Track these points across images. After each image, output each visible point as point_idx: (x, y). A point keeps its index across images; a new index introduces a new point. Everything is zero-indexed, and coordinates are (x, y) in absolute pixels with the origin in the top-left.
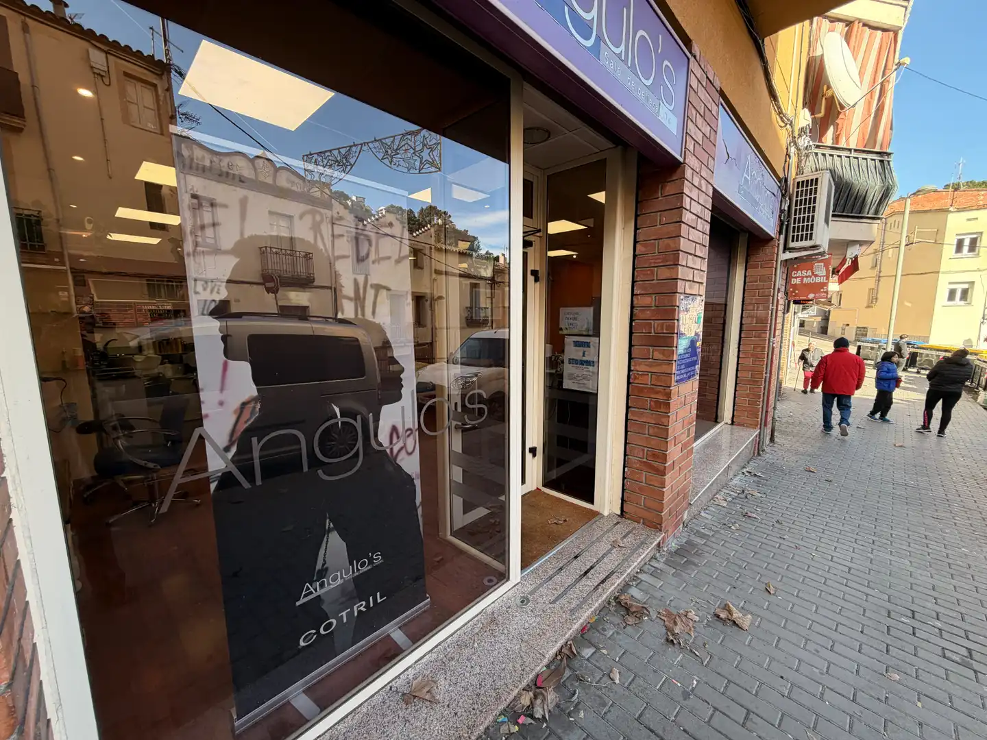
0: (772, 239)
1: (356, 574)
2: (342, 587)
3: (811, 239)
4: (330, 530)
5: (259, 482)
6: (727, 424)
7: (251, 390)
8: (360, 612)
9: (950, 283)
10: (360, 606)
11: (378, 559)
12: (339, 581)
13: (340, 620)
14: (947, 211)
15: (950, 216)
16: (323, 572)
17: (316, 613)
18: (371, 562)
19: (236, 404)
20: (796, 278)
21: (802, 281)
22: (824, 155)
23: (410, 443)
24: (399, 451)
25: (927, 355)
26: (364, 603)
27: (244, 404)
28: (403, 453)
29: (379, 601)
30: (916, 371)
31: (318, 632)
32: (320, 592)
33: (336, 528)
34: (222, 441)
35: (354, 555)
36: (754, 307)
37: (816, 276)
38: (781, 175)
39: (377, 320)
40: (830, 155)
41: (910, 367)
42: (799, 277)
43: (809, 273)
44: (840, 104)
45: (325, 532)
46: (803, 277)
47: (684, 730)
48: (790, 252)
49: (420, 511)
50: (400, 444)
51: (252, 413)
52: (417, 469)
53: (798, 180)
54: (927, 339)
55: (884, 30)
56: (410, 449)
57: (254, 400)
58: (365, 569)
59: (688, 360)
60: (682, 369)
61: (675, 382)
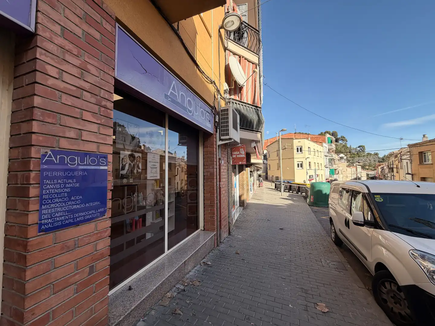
0: (212, 134)
3: (228, 135)
6: (201, 230)
9: (297, 162)
14: (293, 139)
15: (294, 140)
20: (234, 155)
21: (236, 156)
22: (236, 103)
25: (294, 186)
30: (291, 192)
36: (208, 167)
37: (241, 154)
38: (212, 105)
40: (239, 104)
41: (290, 190)
42: (235, 154)
43: (239, 153)
44: (239, 84)
46: (236, 155)
48: (222, 141)
53: (221, 109)
54: (294, 180)
55: (253, 63)
59: (75, 207)
60: (56, 217)
61: (40, 232)
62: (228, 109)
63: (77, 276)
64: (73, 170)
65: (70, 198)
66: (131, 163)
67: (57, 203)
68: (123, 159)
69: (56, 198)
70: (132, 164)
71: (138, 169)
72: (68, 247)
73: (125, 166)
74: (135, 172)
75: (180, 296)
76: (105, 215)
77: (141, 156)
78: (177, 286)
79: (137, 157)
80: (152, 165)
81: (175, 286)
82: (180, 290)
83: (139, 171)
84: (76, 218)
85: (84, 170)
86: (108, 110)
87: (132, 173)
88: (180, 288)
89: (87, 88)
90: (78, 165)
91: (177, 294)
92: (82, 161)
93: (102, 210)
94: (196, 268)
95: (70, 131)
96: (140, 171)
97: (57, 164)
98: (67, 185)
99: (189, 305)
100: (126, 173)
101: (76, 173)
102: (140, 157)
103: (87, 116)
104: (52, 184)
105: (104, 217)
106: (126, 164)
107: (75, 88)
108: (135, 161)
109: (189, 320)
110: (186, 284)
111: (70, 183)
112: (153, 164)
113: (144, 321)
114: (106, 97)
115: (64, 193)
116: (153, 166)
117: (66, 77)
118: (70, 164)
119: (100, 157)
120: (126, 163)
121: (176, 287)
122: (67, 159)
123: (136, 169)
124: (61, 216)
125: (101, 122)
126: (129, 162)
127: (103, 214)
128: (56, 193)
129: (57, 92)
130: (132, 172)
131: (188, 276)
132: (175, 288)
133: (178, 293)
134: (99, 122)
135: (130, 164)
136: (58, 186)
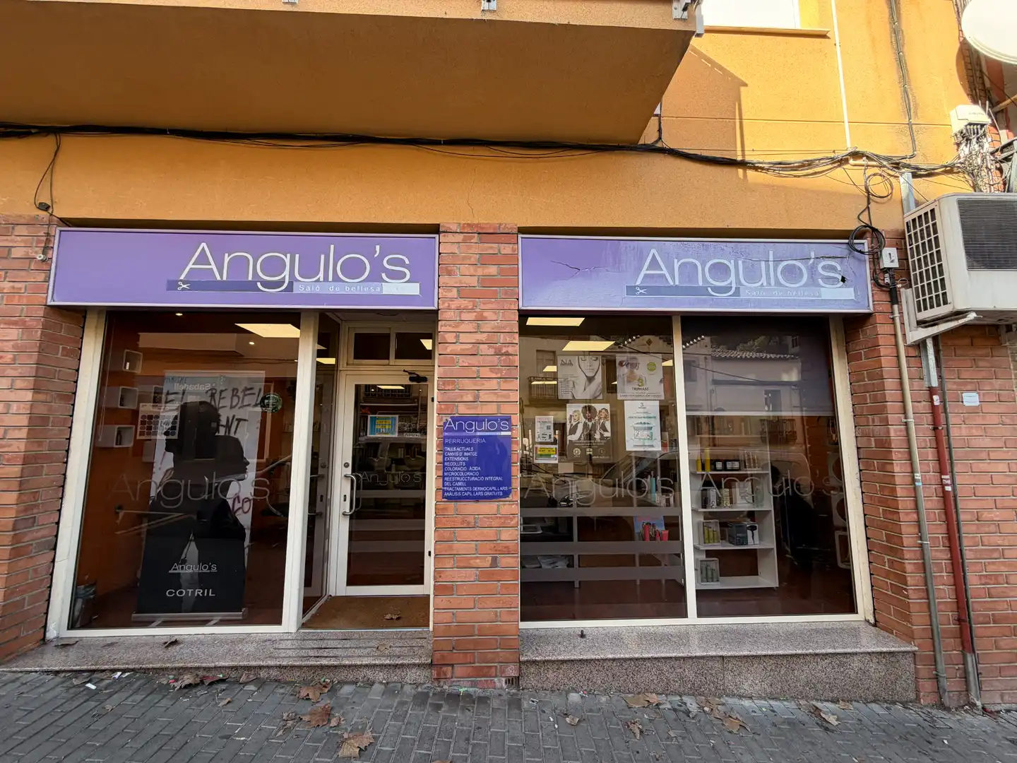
0: (869, 314)
1: (200, 571)
2: (192, 575)
4: (191, 541)
5: (137, 499)
6: (866, 621)
7: (172, 465)
8: (198, 595)
10: (199, 592)
11: (214, 570)
12: (191, 571)
13: (187, 593)
16: (184, 562)
17: (176, 581)
18: (210, 568)
19: (165, 470)
23: (247, 506)
24: (237, 510)
26: (202, 591)
27: (167, 471)
28: (240, 511)
29: (210, 595)
31: (175, 593)
32: (181, 571)
33: (195, 540)
34: (158, 481)
35: (202, 560)
39: (236, 436)
45: (189, 541)
47: (187, 743)
49: (247, 551)
50: (240, 505)
51: (170, 474)
52: (249, 523)
56: (246, 510)
57: (172, 469)
58: (205, 571)
59: (473, 479)
60: (457, 486)
61: (443, 498)
62: (932, 211)
63: (478, 561)
64: (471, 438)
65: (468, 468)
66: (587, 421)
67: (456, 471)
68: (571, 416)
69: (455, 466)
70: (590, 424)
71: (602, 432)
72: (469, 523)
73: (576, 426)
74: (597, 436)
75: (673, 715)
76: (508, 497)
77: (608, 408)
78: (685, 699)
79: (600, 412)
80: (637, 424)
81: (681, 696)
82: (682, 708)
83: (605, 436)
84: (475, 492)
85: (481, 437)
86: (511, 357)
87: (590, 439)
88: (688, 705)
89: (484, 339)
90: (476, 431)
91: (669, 709)
92: (480, 426)
93: (505, 488)
94: (773, 703)
95: (467, 394)
96: (607, 434)
97: (456, 431)
98: (465, 454)
99: (668, 738)
100: (579, 439)
101: (473, 441)
102: (606, 410)
103: (485, 372)
104: (451, 452)
105: (507, 499)
106: (579, 425)
107: (471, 346)
108: (597, 418)
109: (637, 755)
110: (706, 709)
111: (468, 451)
112: (639, 421)
113: (582, 697)
114: (508, 340)
115: (463, 461)
116: (640, 425)
117: (463, 338)
118: (468, 431)
119: (502, 420)
120: (579, 423)
121: (682, 700)
122: (465, 426)
123: (598, 433)
124: (460, 486)
125: (501, 374)
126: (583, 420)
127: (506, 494)
128: (455, 461)
129: (455, 356)
130: (590, 436)
131: (730, 701)
132: (678, 698)
133: (675, 710)
134: (499, 375)
135: (585, 425)
136: (457, 454)
